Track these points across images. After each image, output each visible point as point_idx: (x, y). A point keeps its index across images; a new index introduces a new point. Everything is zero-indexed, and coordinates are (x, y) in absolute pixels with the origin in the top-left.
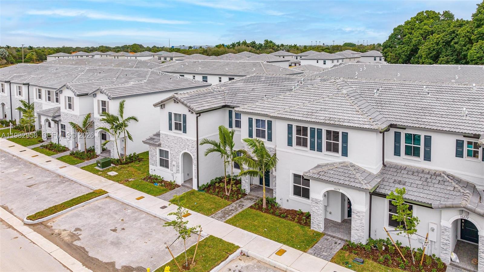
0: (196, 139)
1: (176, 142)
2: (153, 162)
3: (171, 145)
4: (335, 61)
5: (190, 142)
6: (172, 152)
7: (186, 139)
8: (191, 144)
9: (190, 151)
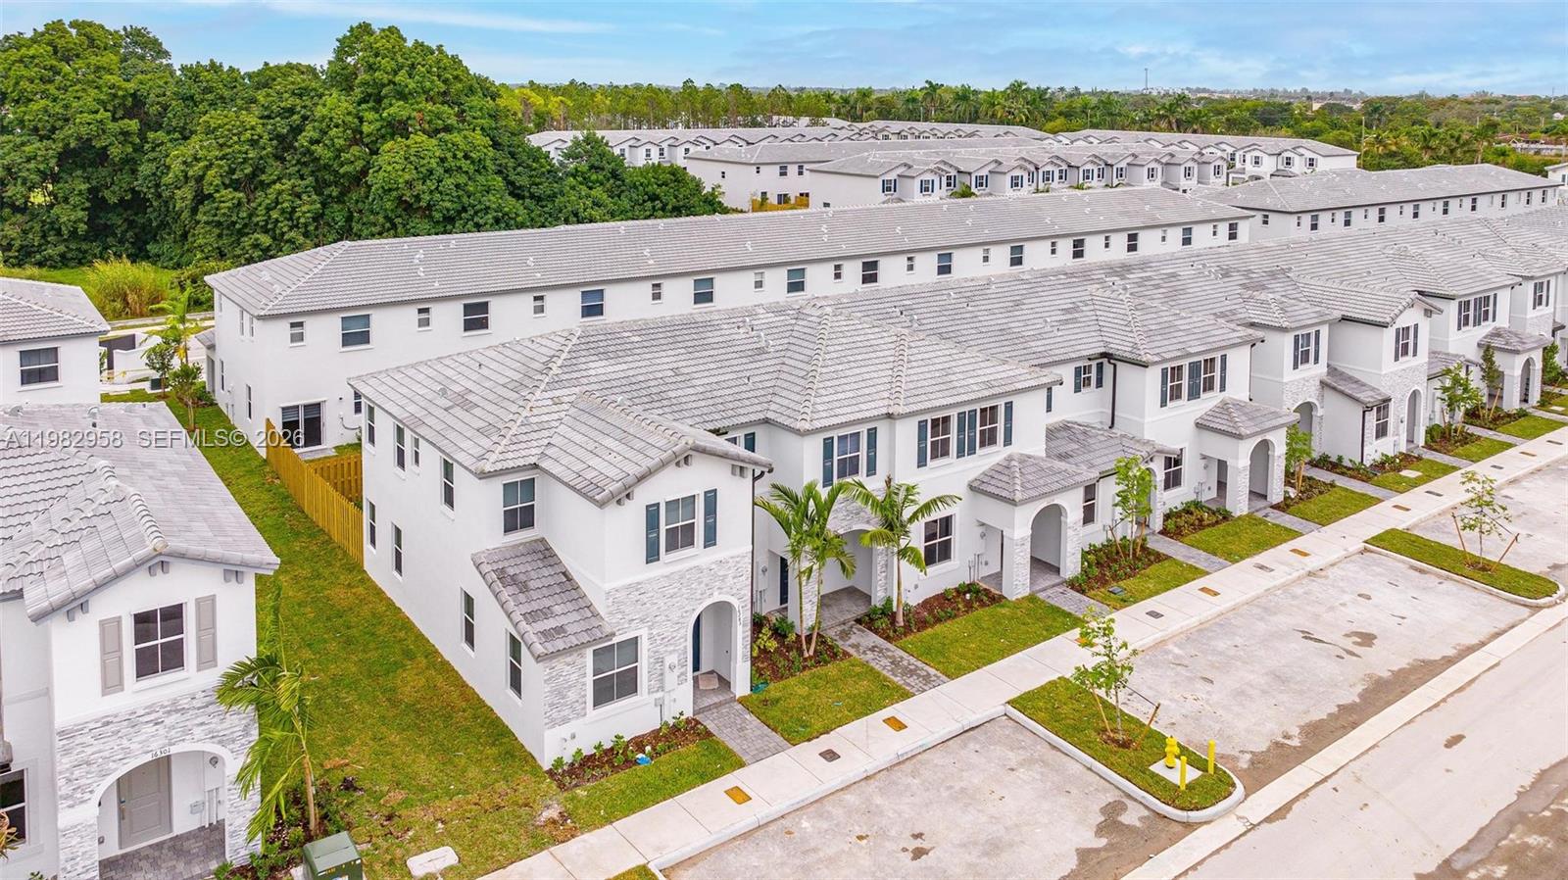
1: (676, 590)
3: (655, 608)
5: (730, 564)
7: (715, 563)
8: (733, 570)
9: (728, 593)
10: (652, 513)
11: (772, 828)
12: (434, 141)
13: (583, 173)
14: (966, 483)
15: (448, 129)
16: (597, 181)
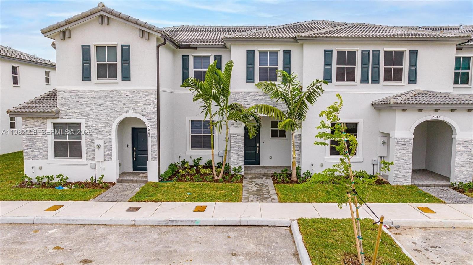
0: (156, 88)
1: (103, 101)
2: (36, 153)
3: (89, 109)
5: (141, 95)
6: (90, 123)
7: (130, 92)
8: (143, 100)
9: (139, 113)
10: (86, 50)
14: (370, 103)
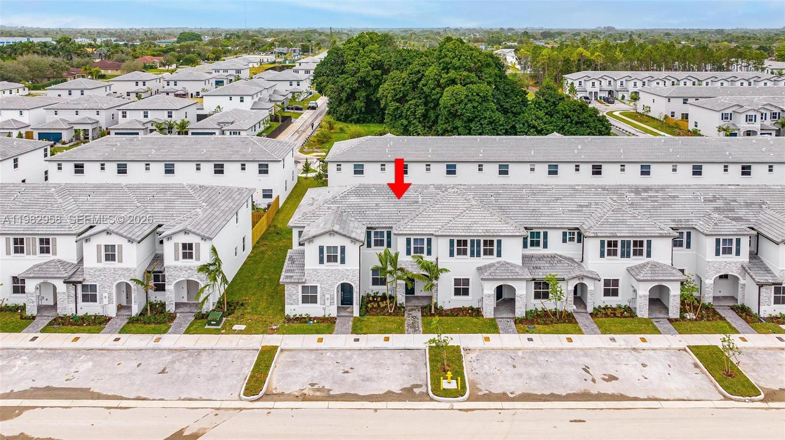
0: (358, 268)
1: (330, 275)
2: (292, 302)
3: (322, 278)
4: (255, 96)
5: (351, 271)
6: (322, 286)
7: (345, 269)
8: (352, 274)
9: (349, 281)
10: (321, 248)
11: (320, 351)
12: (465, 88)
13: (539, 103)
14: (476, 268)
15: (472, 83)
16: (545, 107)
